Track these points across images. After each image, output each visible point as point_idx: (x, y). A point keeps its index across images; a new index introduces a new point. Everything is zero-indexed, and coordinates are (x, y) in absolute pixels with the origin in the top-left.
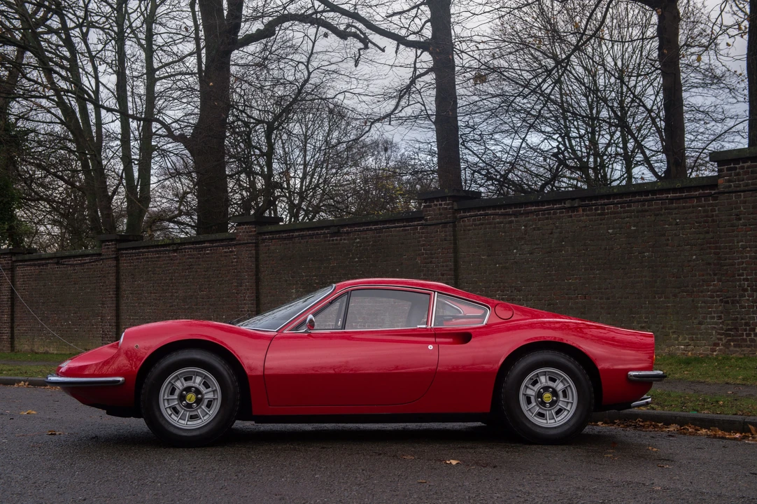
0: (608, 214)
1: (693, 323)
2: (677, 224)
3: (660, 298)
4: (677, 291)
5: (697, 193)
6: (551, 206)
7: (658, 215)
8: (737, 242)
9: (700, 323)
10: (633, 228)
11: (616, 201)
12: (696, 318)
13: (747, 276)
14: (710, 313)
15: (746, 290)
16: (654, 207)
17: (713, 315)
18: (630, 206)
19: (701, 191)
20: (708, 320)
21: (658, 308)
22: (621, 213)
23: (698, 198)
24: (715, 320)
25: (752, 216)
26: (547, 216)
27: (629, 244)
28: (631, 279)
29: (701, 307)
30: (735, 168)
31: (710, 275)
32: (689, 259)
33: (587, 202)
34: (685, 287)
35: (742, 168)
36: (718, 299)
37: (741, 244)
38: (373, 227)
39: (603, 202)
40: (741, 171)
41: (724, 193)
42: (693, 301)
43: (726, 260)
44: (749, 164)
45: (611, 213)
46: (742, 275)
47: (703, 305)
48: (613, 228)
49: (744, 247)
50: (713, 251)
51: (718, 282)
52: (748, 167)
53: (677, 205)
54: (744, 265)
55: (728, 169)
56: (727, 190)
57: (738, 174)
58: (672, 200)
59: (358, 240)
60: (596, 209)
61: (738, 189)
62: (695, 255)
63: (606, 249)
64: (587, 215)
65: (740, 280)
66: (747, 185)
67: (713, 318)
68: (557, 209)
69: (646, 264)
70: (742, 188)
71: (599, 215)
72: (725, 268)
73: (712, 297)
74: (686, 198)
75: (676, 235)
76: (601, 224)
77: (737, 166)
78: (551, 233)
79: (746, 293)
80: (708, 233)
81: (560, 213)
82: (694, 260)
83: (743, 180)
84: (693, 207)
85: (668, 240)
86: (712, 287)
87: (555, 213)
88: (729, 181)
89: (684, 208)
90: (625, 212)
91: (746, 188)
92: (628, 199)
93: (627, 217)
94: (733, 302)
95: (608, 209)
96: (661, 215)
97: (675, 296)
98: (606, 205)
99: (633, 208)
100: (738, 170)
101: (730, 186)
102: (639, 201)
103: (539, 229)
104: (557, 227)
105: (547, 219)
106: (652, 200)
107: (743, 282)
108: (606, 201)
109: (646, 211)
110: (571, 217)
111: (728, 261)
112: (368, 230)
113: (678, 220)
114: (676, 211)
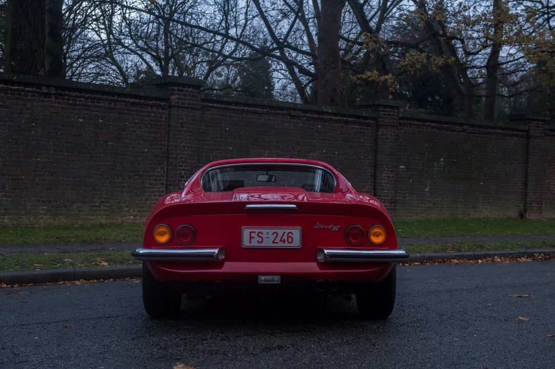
0: (79, 105)
1: (141, 199)
2: (136, 123)
3: (118, 179)
4: (132, 174)
5: (152, 102)
6: (22, 87)
7: (121, 113)
8: (181, 143)
9: (147, 200)
10: (100, 121)
11: (87, 96)
12: (143, 196)
13: (184, 167)
14: (154, 192)
15: (183, 177)
16: (118, 107)
17: (156, 193)
18: (99, 103)
19: (154, 102)
20: (152, 197)
21: (117, 187)
22: (91, 106)
23: (152, 106)
24: (157, 197)
25: (190, 126)
26: (17, 96)
27: (96, 133)
28: (97, 163)
29: (148, 188)
30: (183, 91)
31: (156, 164)
32: (143, 151)
33: (60, 91)
34: (138, 172)
35: (187, 91)
36: (160, 182)
37: (182, 144)
39: (75, 94)
40: (186, 93)
41: (175, 106)
42: (143, 182)
43: (172, 155)
44: (190, 89)
45: (82, 105)
46: (181, 166)
47: (149, 186)
48: (83, 118)
49: (184, 147)
50: (159, 147)
51: (161, 169)
52: (191, 92)
53: (137, 109)
54: (183, 159)
55: (179, 90)
56: (176, 105)
57: (184, 95)
58: (133, 104)
60: (69, 99)
61: (184, 106)
62: (147, 148)
63: (75, 135)
64: (59, 103)
65: (180, 170)
66: (189, 104)
67: (156, 196)
68: (28, 91)
69: (109, 151)
70: (186, 106)
71: (71, 104)
72: (171, 160)
73: (156, 180)
74: (143, 104)
75: (134, 131)
76: (72, 113)
77: (184, 89)
78: (21, 113)
79: (183, 179)
80: (156, 133)
81: (32, 96)
82: (146, 152)
83: (187, 100)
84: (148, 112)
85: (128, 134)
86: (156, 173)
87: (26, 95)
88: (179, 99)
89: (141, 111)
90: (96, 106)
91: (189, 106)
92: (98, 96)
93: (96, 111)
94: (174, 186)
95: (79, 101)
96: (124, 114)
97: (130, 178)
98: (78, 97)
99: (101, 104)
100: (184, 92)
101: (179, 103)
102: (106, 100)
103: (7, 107)
104: (28, 109)
105: (17, 99)
106: (118, 101)
107: (181, 171)
108: (78, 94)
109: (112, 109)
110: (43, 101)
111: (173, 155)
113: (136, 121)
114: (135, 113)
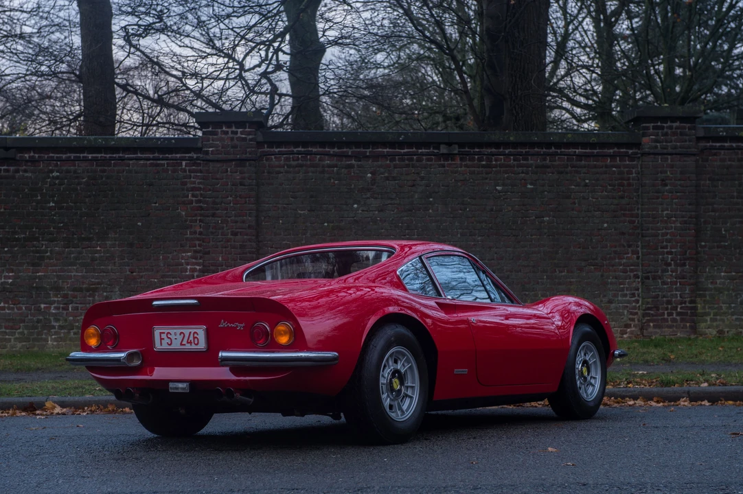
0: (496, 166)
1: (601, 301)
2: (586, 185)
3: (561, 272)
4: (583, 264)
5: (612, 151)
6: (414, 150)
7: (562, 173)
8: (662, 211)
9: (610, 302)
10: (529, 186)
11: (507, 151)
12: (605, 296)
13: (671, 248)
14: (622, 290)
15: (670, 265)
16: (557, 163)
17: (625, 292)
18: (527, 160)
19: (616, 149)
20: (620, 298)
21: (560, 284)
22: (514, 166)
23: (613, 157)
24: (628, 298)
25: (679, 182)
26: (407, 162)
27: (524, 205)
28: (526, 249)
29: (611, 283)
30: (662, 128)
31: (624, 246)
32: (600, 227)
33: (467, 149)
34: (594, 259)
35: (671, 128)
36: (632, 274)
37: (665, 212)
38: (90, 156)
39: (489, 151)
40: (669, 131)
41: (649, 154)
42: (602, 276)
43: (648, 229)
44: (677, 124)
45: (501, 166)
46: (666, 247)
47: (614, 280)
48: (503, 185)
49: (669, 217)
50: (628, 219)
51: (633, 254)
52: (677, 128)
53: (586, 163)
54: (668, 237)
55: (654, 128)
56: (652, 151)
57: (666, 134)
58: (580, 157)
59: (55, 174)
60: (480, 160)
61: (665, 151)
62: (607, 223)
63: (492, 210)
64: (466, 166)
65: (663, 253)
66: (675, 147)
67: (625, 295)
68: (422, 154)
69: (546, 231)
70: (670, 150)
71: (483, 166)
72: (647, 239)
73: (625, 271)
74: (598, 155)
75: (584, 198)
76: (486, 179)
77: (665, 125)
78: (413, 186)
79: (669, 268)
80: (622, 197)
81: (428, 160)
82: (606, 229)
83: (671, 142)
84: (606, 166)
85: (574, 203)
86: (624, 261)
87: (419, 160)
88: (656, 141)
89: (595, 167)
90: (519, 166)
91: (674, 151)
92: (524, 151)
93: (523, 173)
94: (654, 278)
95: (496, 160)
96: (567, 173)
97: (581, 269)
98: (493, 155)
99: (530, 162)
100: (665, 130)
101: (656, 147)
102: (538, 154)
103: (394, 179)
104: (422, 178)
105: (408, 166)
106: (556, 154)
107: (666, 256)
108: (494, 150)
109: (548, 167)
110: (443, 166)
111: (650, 231)
112: (77, 159)
113: (587, 181)
114: (584, 170)
